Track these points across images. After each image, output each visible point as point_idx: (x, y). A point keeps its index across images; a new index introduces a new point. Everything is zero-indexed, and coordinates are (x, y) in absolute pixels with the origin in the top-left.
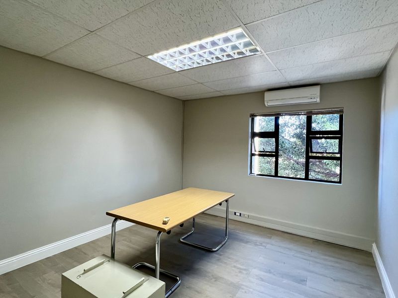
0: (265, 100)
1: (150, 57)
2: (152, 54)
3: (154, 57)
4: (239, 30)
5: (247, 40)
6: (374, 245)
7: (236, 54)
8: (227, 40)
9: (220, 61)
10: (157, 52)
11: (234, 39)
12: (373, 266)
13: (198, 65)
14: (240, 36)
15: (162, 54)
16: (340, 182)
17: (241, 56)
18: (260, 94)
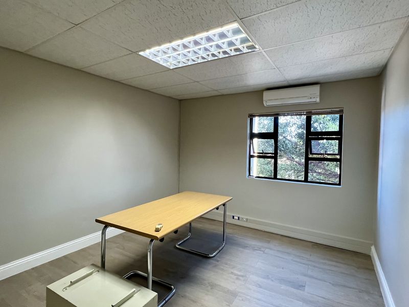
0: (264, 99)
1: (141, 53)
2: (144, 50)
3: (146, 53)
4: (235, 25)
5: (244, 35)
6: (373, 248)
7: (233, 50)
8: (223, 36)
9: (216, 58)
10: (149, 48)
11: (230, 34)
12: (371, 269)
13: (194, 63)
14: (236, 32)
15: (154, 49)
16: (339, 184)
17: (238, 53)
18: (258, 93)
